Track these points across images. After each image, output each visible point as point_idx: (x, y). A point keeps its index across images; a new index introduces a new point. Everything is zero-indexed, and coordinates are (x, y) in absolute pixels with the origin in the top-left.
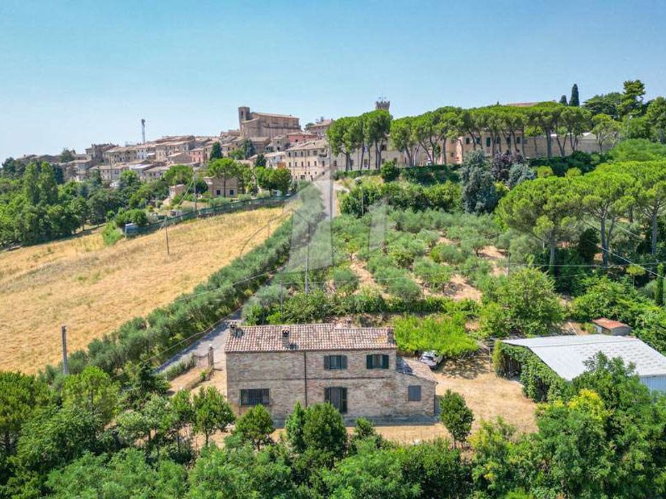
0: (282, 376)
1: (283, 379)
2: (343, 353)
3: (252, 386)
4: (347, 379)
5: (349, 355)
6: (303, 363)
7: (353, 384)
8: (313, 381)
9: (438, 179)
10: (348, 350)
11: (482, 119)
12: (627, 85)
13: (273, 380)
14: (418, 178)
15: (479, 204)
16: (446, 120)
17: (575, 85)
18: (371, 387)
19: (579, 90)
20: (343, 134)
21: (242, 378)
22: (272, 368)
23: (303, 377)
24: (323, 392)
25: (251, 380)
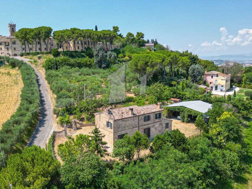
0: (131, 127)
1: (132, 128)
2: (149, 115)
3: (122, 133)
4: (150, 124)
5: (151, 115)
6: (138, 120)
7: (152, 126)
8: (141, 127)
9: (77, 56)
10: (150, 113)
11: (89, 34)
12: (114, 28)
13: (128, 129)
14: (70, 55)
15: (103, 65)
16: (78, 33)
17: (96, 26)
18: (157, 126)
19: (97, 28)
20: (27, 36)
21: (118, 130)
22: (128, 124)
23: (138, 126)
24: (143, 131)
25: (122, 131)
